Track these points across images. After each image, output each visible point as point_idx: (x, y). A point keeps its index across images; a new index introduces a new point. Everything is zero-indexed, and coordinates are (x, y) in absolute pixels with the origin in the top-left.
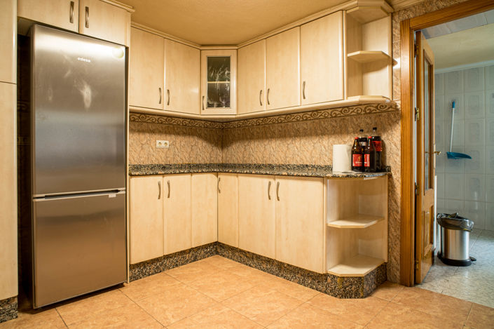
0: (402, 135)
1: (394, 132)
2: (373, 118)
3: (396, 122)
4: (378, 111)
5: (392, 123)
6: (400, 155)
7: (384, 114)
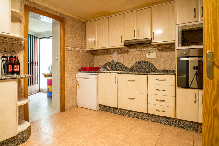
0: (24, 56)
1: (20, 55)
2: (9, 46)
3: (21, 50)
4: (11, 42)
5: (19, 50)
6: (23, 65)
7: (15, 45)
